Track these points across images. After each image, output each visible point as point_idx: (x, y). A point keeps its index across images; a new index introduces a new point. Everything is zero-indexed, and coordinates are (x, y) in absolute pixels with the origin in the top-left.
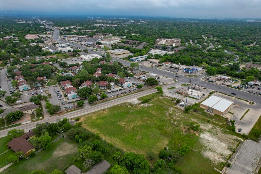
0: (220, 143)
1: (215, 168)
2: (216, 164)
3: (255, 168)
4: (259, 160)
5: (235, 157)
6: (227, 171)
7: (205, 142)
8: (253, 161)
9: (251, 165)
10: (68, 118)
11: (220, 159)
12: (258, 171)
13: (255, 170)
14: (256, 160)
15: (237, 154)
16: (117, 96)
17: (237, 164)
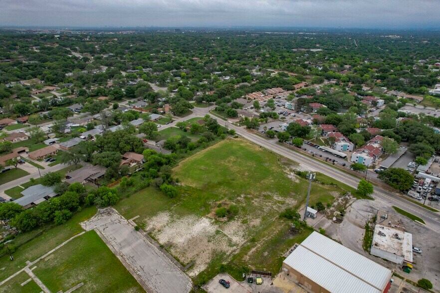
0: (184, 237)
1: (138, 216)
2: (146, 220)
3: (125, 257)
4: (139, 273)
5: (151, 244)
6: (131, 226)
7: (191, 221)
8: (139, 264)
9: (132, 256)
10: (236, 132)
11: (151, 226)
12: (120, 259)
13: (122, 256)
14: (139, 268)
15: (156, 248)
16: (313, 156)
17: (139, 241)
